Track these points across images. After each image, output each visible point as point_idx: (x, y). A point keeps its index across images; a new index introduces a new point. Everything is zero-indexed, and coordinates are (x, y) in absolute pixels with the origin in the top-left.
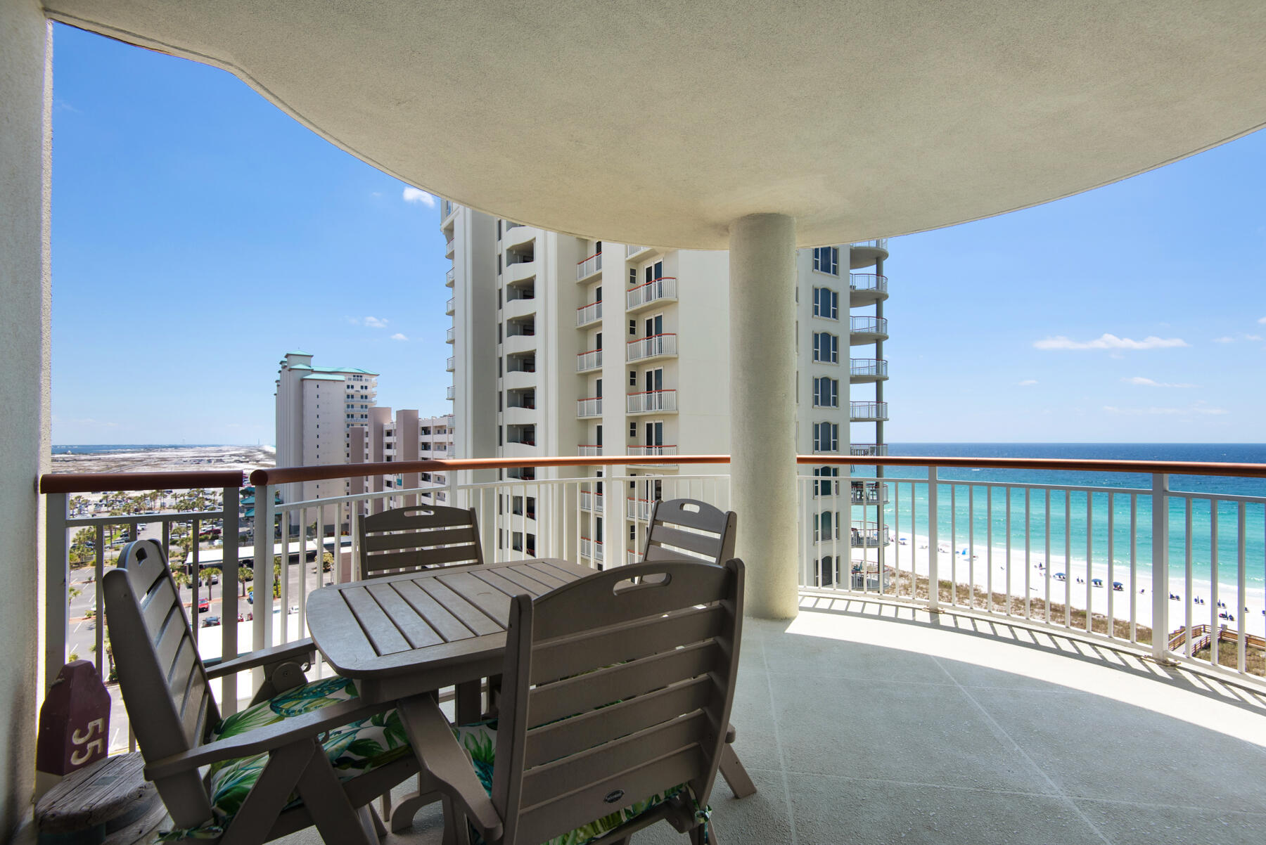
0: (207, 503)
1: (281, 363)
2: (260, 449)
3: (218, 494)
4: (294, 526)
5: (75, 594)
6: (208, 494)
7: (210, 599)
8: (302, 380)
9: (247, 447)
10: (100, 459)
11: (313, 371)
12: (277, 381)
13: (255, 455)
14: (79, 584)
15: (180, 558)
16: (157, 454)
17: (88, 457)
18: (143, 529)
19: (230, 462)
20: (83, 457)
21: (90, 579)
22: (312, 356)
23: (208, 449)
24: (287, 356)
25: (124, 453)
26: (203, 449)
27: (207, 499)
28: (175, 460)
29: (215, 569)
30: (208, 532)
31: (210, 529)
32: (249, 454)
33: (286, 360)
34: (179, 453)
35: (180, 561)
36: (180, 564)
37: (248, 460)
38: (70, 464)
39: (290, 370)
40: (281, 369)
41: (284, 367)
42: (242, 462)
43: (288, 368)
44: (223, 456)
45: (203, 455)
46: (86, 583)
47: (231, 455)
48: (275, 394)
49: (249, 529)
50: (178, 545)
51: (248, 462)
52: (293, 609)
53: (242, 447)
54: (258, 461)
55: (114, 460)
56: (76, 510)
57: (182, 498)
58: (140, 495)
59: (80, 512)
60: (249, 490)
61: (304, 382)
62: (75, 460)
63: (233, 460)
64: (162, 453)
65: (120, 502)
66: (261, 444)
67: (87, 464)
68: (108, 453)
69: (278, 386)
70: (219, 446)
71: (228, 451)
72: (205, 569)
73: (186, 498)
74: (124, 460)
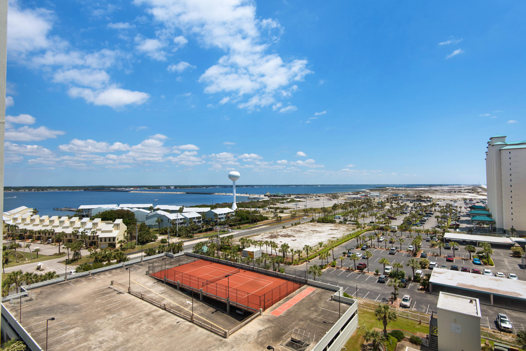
0: (453, 211)
1: (488, 143)
2: (480, 186)
3: (458, 207)
4: (498, 228)
5: (403, 241)
6: (454, 207)
7: (454, 257)
8: (500, 150)
9: (473, 185)
10: (413, 190)
11: (506, 145)
12: (486, 152)
13: (477, 190)
14: (405, 237)
15: (441, 234)
16: (433, 188)
17: (410, 189)
18: (427, 219)
19: (465, 193)
20: (408, 189)
21: (408, 236)
22: (505, 137)
23: (454, 186)
24: (491, 139)
25: (421, 187)
26: (452, 186)
27: (453, 209)
28: (441, 191)
29: (456, 243)
30: (453, 225)
31: (455, 223)
32: (474, 189)
33: (490, 141)
34: (442, 188)
35: (441, 236)
36: (441, 237)
37: (473, 192)
38: (404, 191)
39: (493, 146)
40: (488, 146)
41: (490, 145)
42: (470, 193)
43: (492, 145)
44: (461, 190)
45: (453, 189)
46: (407, 237)
47: (465, 189)
48: (486, 159)
49: (473, 226)
50: (440, 228)
51: (473, 193)
52: (497, 273)
53: (471, 186)
54: (478, 193)
55: (418, 190)
56: (405, 209)
57: (442, 208)
58: (426, 205)
59: (406, 210)
60: (474, 207)
61: (501, 151)
62: (405, 190)
63: (466, 192)
64: (436, 188)
65: (419, 207)
66: (480, 184)
67: (409, 191)
68: (416, 188)
69: (487, 155)
70: (460, 185)
71: (464, 187)
72: (451, 242)
73: (444, 208)
74: (421, 190)
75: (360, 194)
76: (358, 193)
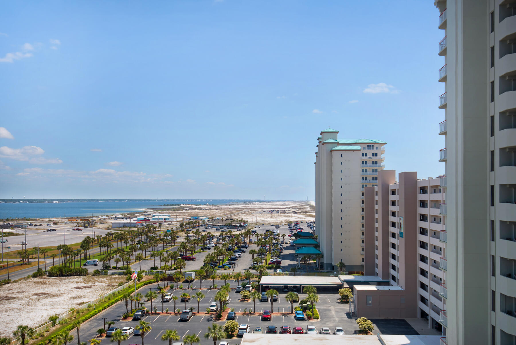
0: (274, 241)
1: (319, 139)
2: (308, 203)
3: (281, 236)
4: (326, 264)
5: (202, 297)
6: (275, 235)
7: (272, 312)
8: (331, 151)
9: (301, 202)
10: (222, 209)
11: (338, 144)
12: (316, 153)
13: (304, 208)
14: (205, 290)
15: (257, 279)
16: (250, 206)
17: (216, 207)
18: (239, 257)
19: (290, 213)
20: (214, 207)
21: (211, 287)
22: (338, 132)
23: (278, 203)
24: (322, 133)
25: (233, 205)
26: (275, 203)
27: (275, 239)
28: (259, 210)
29: (275, 291)
30: (273, 263)
31: (275, 260)
32: (301, 207)
33: (321, 136)
34: (261, 206)
35: (257, 281)
36: (257, 284)
37: (300, 211)
38: (208, 211)
39: (324, 144)
40: (318, 144)
41: (320, 142)
42: (296, 213)
43: (322, 143)
44: (285, 208)
45: (275, 207)
46: (209, 289)
47: (290, 208)
48: (315, 163)
49: (298, 263)
50: (256, 270)
51: (300, 213)
52: (322, 329)
53: (297, 202)
54: (306, 212)
55: (228, 210)
56: (208, 241)
57: (260, 237)
58: (238, 233)
59: (209, 243)
60: (299, 234)
61: (333, 152)
62: (210, 209)
63: (291, 211)
64: (253, 206)
65: (229, 237)
66: (308, 200)
67: (216, 211)
68: (226, 205)
69: (317, 156)
70: (284, 201)
71: (289, 204)
72: (269, 289)
73: (263, 237)
74: (233, 209)
75: (136, 217)
76: (132, 215)
